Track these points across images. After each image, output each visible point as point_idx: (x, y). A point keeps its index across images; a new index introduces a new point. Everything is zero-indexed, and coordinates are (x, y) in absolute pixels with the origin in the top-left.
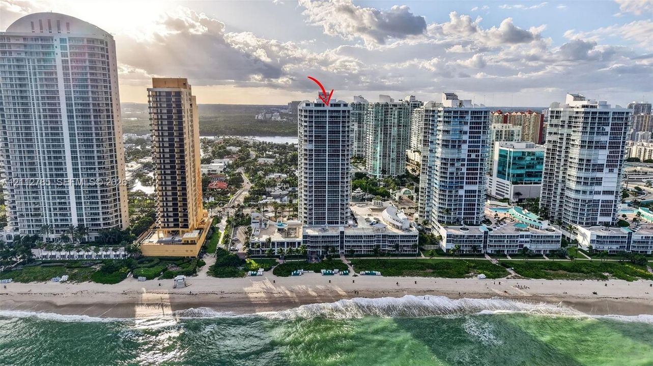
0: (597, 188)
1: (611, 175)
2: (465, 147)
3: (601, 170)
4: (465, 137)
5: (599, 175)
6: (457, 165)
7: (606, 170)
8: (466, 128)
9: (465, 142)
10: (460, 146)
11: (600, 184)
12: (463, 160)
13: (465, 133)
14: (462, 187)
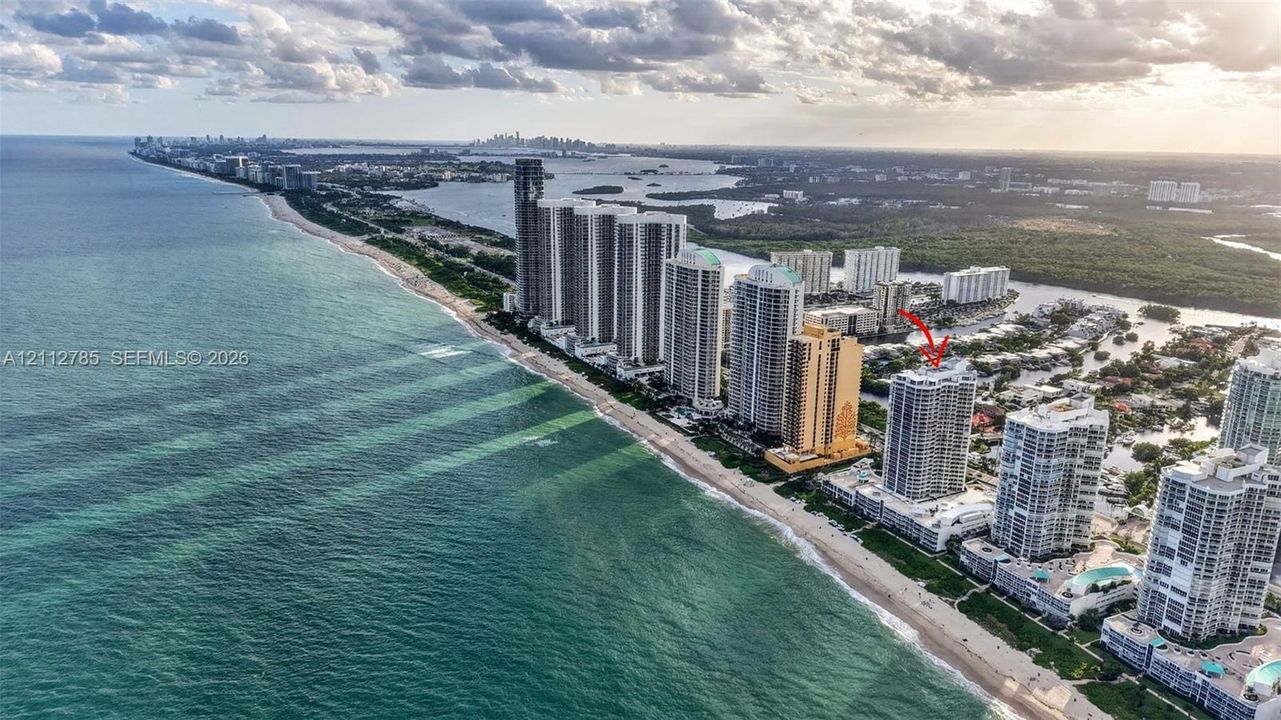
0: (1163, 578)
1: (1182, 568)
2: (1018, 463)
3: (1172, 558)
4: (1019, 453)
5: (1166, 561)
6: (1010, 480)
7: (1177, 559)
8: (1021, 443)
9: (1019, 458)
10: (1014, 461)
11: (1169, 575)
12: (1016, 477)
13: (1020, 448)
14: (1012, 507)
